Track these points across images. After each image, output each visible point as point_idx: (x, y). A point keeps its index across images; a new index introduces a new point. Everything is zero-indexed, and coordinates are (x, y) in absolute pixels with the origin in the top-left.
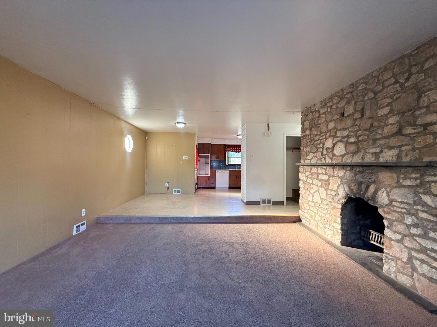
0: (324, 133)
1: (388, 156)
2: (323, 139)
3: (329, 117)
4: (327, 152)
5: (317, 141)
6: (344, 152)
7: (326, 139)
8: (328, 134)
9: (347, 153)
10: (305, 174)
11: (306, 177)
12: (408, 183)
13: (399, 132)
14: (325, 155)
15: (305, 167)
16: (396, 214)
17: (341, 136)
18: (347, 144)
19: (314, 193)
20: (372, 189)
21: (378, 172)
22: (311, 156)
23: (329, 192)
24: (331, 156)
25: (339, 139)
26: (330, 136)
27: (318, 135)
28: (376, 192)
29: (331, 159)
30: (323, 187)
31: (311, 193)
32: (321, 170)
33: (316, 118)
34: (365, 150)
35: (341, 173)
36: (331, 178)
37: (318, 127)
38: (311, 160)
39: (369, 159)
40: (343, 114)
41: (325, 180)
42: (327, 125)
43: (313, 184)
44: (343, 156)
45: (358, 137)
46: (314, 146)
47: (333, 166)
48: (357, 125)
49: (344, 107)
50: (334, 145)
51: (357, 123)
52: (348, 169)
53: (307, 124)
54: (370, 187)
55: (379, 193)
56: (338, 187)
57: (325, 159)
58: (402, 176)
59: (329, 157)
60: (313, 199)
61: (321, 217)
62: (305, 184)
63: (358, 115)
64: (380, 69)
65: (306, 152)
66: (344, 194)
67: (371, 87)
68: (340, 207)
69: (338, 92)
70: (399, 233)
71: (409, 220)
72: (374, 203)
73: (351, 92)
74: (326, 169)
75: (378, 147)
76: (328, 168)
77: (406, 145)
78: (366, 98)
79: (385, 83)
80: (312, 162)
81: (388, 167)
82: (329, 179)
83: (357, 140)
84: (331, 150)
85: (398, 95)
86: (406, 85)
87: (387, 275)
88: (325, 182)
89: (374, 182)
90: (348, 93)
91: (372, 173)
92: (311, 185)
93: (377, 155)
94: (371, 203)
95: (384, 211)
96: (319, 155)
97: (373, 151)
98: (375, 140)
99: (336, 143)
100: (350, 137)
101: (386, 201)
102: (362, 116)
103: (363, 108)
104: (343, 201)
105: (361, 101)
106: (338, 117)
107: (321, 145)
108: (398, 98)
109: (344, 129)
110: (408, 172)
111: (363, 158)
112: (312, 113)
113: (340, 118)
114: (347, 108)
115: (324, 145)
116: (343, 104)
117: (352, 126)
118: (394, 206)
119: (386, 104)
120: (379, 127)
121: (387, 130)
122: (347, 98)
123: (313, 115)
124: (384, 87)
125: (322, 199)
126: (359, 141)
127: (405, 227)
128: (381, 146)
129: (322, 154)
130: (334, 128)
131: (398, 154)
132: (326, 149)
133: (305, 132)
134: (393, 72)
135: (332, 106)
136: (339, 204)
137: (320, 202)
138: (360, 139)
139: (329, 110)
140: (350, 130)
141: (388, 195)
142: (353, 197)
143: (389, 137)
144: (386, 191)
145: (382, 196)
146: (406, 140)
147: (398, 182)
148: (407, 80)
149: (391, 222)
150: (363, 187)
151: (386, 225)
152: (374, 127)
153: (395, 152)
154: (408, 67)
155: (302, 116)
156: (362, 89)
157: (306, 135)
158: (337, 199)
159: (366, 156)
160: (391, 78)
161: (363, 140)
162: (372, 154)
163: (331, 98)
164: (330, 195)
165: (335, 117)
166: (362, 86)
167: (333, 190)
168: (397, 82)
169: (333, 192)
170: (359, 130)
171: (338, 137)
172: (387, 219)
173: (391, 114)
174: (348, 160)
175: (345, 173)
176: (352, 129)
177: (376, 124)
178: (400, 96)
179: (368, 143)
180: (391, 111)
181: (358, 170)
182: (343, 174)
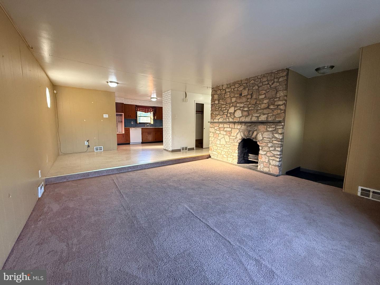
0: (228, 103)
1: (263, 118)
2: (228, 107)
3: (232, 95)
4: (230, 115)
5: (223, 108)
6: (241, 115)
7: (230, 108)
8: (231, 105)
9: (242, 116)
10: (214, 128)
11: (215, 130)
12: (270, 129)
13: (268, 108)
14: (229, 117)
15: (214, 124)
16: (265, 143)
17: (240, 107)
18: (243, 111)
19: (221, 139)
20: (255, 133)
21: (258, 125)
22: (219, 117)
23: (231, 137)
24: (233, 117)
25: (238, 108)
26: (232, 106)
27: (224, 104)
28: (257, 135)
29: (233, 119)
30: (227, 135)
31: (219, 139)
32: (225, 126)
33: (223, 94)
34: (252, 115)
35: (239, 127)
36: (233, 130)
37: (225, 100)
38: (219, 119)
39: (254, 119)
40: (241, 94)
41: (229, 131)
42: (231, 99)
43: (220, 134)
44: (240, 117)
45: (249, 108)
46: (222, 111)
47: (234, 123)
48: (249, 102)
49: (242, 91)
50: (235, 111)
51: (249, 100)
52: (244, 124)
53: (216, 97)
54: (254, 132)
55: (258, 135)
56: (237, 134)
57: (229, 119)
58: (268, 127)
59: (231, 118)
60: (220, 143)
61: (226, 152)
62: (214, 134)
63: (249, 97)
64: (262, 75)
65: (215, 115)
66: (240, 138)
67: (257, 83)
68: (238, 144)
69: (239, 81)
70: (265, 151)
71: (270, 145)
72: (256, 140)
73: (247, 83)
74: (229, 125)
75: (259, 114)
76: (231, 124)
77: (270, 113)
78: (254, 88)
79: (264, 83)
80: (219, 121)
81: (262, 123)
82: (231, 130)
83: (248, 110)
84: (233, 114)
85: (269, 90)
86: (272, 86)
87: (259, 170)
88: (229, 132)
89: (256, 130)
90: (245, 83)
91: (255, 126)
92: (219, 135)
93: (258, 117)
94: (254, 140)
95: (260, 143)
96: (224, 117)
97: (256, 116)
98: (257, 110)
99: (236, 110)
100: (245, 108)
101: (261, 138)
102: (252, 97)
103: (252, 93)
104: (240, 141)
105: (251, 89)
106: (238, 95)
107: (226, 111)
108: (268, 91)
109: (241, 103)
110: (271, 125)
111: (251, 119)
112: (220, 90)
113: (239, 96)
114: (243, 92)
115: (228, 110)
116: (241, 89)
117: (246, 102)
118: (264, 140)
119: (263, 93)
120: (259, 104)
121: (263, 106)
122: (244, 86)
123: (221, 92)
124: (263, 85)
125: (226, 142)
126: (249, 110)
127: (268, 148)
128: (260, 113)
129: (227, 116)
130: (236, 101)
131: (267, 117)
132: (230, 113)
133: (214, 102)
134: (267, 79)
135: (234, 88)
136: (237, 143)
137: (225, 144)
138: (250, 109)
139: (232, 91)
140: (245, 104)
141: (262, 136)
142: (245, 138)
143: (263, 109)
144: (261, 134)
145: (259, 136)
146: (270, 111)
147: (267, 129)
148: (273, 84)
149: (262, 147)
150: (251, 133)
151: (260, 149)
152: (257, 104)
153: (266, 116)
154: (273, 78)
155: (212, 91)
156: (252, 83)
157: (215, 104)
158: (236, 140)
159: (252, 118)
160: (266, 81)
161: (252, 110)
162: (256, 117)
163: (234, 84)
164: (232, 139)
165: (236, 95)
166: (252, 82)
167: (234, 136)
168: (268, 84)
169: (234, 137)
170: (250, 104)
171: (238, 107)
172: (261, 146)
173: (265, 99)
174: (243, 119)
175: (242, 126)
176: (246, 104)
177: (258, 102)
178: (269, 91)
179: (254, 111)
180: (265, 97)
181: (248, 125)
182: (240, 127)
